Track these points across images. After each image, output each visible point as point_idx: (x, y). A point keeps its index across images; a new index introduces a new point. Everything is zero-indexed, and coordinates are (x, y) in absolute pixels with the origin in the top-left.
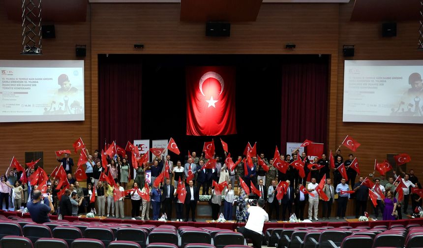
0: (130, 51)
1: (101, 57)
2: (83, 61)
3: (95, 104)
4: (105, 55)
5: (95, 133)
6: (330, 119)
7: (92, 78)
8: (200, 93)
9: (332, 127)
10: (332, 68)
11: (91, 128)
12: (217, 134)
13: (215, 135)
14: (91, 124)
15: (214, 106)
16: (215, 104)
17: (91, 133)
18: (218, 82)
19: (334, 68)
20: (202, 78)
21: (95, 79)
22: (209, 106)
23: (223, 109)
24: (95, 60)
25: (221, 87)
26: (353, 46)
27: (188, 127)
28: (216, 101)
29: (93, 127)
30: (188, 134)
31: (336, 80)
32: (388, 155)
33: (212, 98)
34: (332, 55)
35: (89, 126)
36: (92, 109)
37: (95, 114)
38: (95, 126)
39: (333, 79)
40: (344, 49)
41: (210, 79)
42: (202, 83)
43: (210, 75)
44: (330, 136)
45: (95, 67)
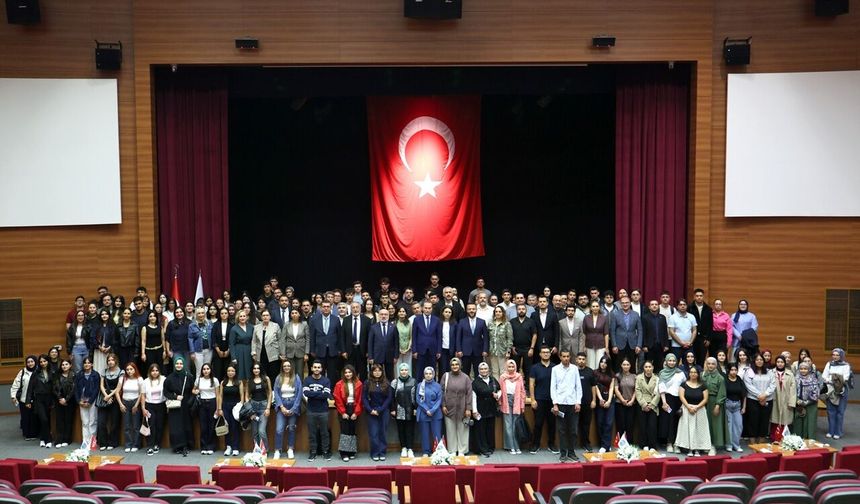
0: (228, 56)
1: (160, 73)
2: (115, 80)
3: (147, 185)
4: (169, 67)
5: (149, 253)
6: (697, 211)
7: (138, 123)
8: (401, 164)
9: (700, 231)
10: (699, 92)
11: (138, 241)
12: (442, 257)
13: (436, 259)
14: (138, 234)
15: (433, 194)
16: (436, 189)
17: (138, 255)
18: (441, 139)
19: (703, 91)
20: (404, 131)
21: (146, 123)
22: (422, 194)
23: (453, 200)
24: (144, 78)
25: (447, 150)
26: (747, 41)
27: (375, 242)
28: (438, 183)
29: (141, 239)
30: (374, 259)
31: (709, 119)
32: (828, 291)
33: (428, 178)
34: (699, 62)
35: (134, 237)
36: (140, 195)
37: (148, 208)
38: (149, 236)
39: (702, 117)
40: (726, 48)
41: (422, 133)
42: (405, 143)
43: (422, 124)
44: (696, 252)
45: (145, 95)
